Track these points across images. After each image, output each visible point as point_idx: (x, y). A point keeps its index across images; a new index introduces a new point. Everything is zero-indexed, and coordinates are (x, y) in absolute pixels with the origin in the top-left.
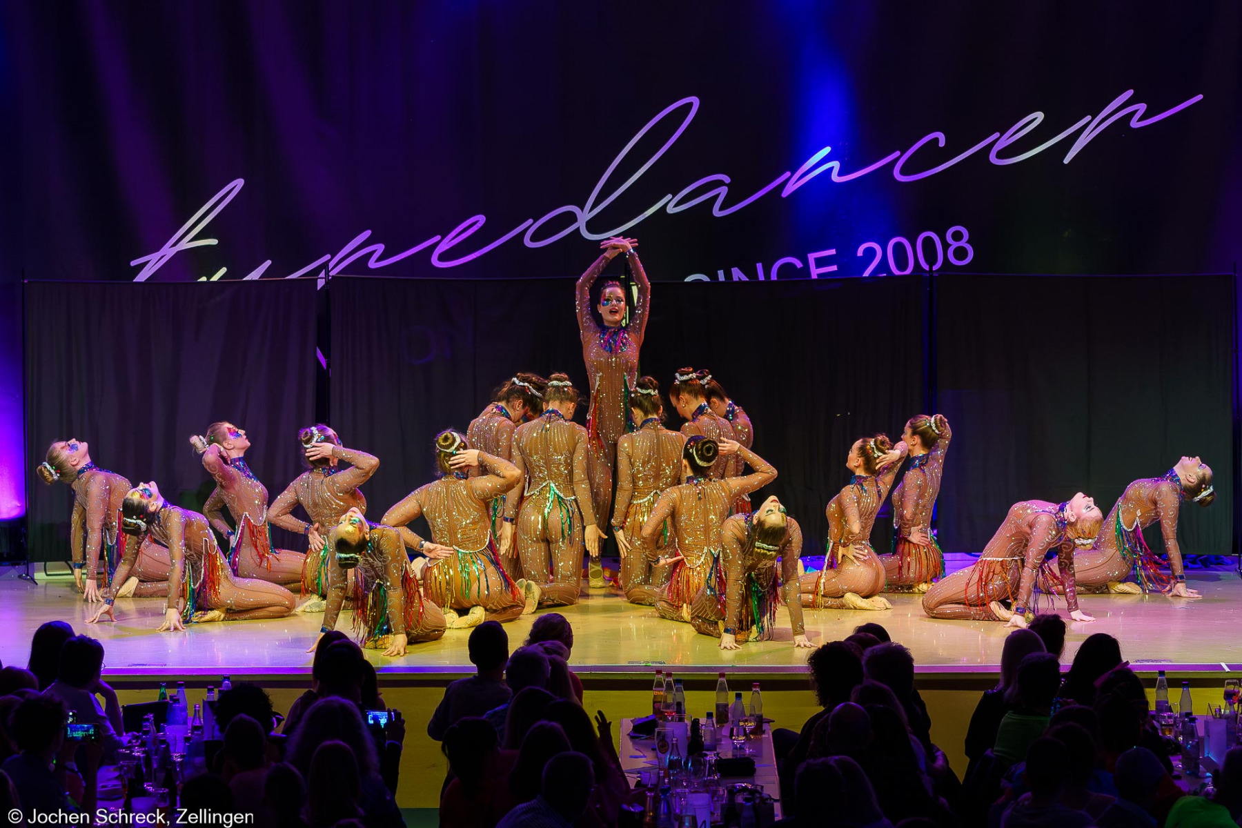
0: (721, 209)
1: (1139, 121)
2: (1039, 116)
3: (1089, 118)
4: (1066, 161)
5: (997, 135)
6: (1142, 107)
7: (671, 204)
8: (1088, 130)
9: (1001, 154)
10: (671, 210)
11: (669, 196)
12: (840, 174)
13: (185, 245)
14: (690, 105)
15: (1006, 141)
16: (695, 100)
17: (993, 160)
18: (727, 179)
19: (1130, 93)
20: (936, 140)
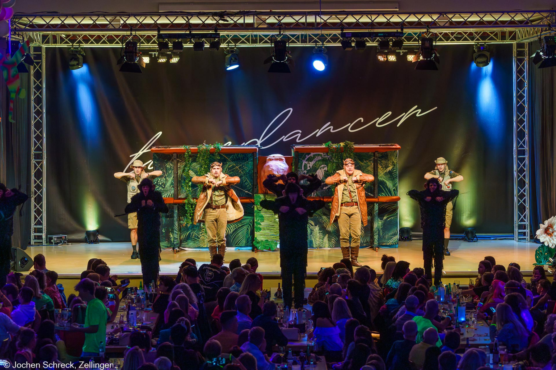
0: (299, 140)
1: (419, 114)
2: (390, 113)
3: (404, 114)
4: (398, 126)
5: (378, 118)
6: (420, 111)
7: (285, 139)
8: (404, 117)
9: (379, 124)
10: (284, 140)
11: (284, 136)
12: (333, 130)
13: (145, 151)
14: (290, 110)
15: (380, 120)
16: (291, 109)
17: (377, 125)
18: (300, 132)
19: (416, 106)
20: (361, 120)
